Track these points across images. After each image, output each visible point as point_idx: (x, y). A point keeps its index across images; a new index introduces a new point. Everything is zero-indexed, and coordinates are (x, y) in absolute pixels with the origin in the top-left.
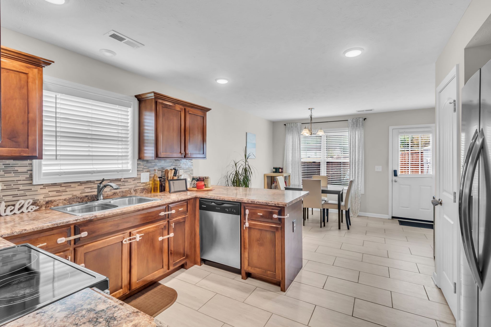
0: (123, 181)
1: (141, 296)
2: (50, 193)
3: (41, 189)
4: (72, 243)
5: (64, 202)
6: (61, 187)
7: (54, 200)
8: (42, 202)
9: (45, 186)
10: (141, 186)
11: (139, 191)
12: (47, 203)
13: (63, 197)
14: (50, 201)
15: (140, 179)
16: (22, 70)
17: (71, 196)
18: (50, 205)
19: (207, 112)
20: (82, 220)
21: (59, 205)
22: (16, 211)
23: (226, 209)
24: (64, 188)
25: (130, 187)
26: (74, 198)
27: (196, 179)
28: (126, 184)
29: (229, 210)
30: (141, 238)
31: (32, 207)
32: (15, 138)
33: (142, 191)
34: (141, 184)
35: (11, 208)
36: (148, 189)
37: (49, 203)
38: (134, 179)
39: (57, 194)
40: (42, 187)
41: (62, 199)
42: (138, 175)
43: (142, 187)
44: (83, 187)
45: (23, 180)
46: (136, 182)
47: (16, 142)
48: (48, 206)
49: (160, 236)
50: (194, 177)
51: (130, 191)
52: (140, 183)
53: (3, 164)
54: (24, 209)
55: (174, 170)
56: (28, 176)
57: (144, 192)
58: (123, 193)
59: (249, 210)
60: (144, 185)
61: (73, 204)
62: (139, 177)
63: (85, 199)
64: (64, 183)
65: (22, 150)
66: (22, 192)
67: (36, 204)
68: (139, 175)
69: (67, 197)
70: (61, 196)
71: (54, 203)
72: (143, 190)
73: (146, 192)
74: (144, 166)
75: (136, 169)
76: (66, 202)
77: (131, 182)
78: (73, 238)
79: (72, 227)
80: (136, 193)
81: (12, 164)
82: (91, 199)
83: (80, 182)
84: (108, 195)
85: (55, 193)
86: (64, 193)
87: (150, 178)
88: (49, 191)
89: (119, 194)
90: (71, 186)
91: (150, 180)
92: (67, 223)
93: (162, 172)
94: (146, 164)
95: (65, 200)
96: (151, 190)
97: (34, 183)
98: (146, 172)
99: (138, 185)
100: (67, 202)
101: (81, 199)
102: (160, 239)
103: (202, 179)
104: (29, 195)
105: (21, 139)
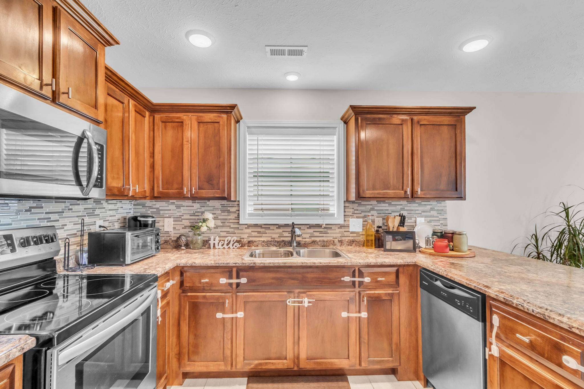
0: (324, 228)
1: (314, 382)
2: (253, 233)
3: (246, 228)
4: (234, 286)
5: (263, 243)
6: (261, 228)
7: (254, 240)
8: (245, 241)
9: (249, 226)
10: (350, 236)
11: (346, 242)
12: (249, 242)
13: (262, 239)
14: (251, 241)
15: (348, 226)
16: (216, 120)
17: (269, 239)
18: (251, 245)
19: (467, 114)
20: (241, 265)
21: (258, 246)
22: (225, 246)
23: (456, 300)
24: (264, 230)
25: (335, 235)
26: (272, 241)
27: (439, 234)
28: (329, 231)
29: (461, 304)
30: (310, 304)
31: (236, 244)
32: (211, 181)
33: (350, 243)
34: (351, 233)
35: (222, 243)
36: (359, 242)
37: (250, 243)
38: (340, 226)
39: (258, 235)
40: (246, 226)
41: (261, 241)
42: (345, 221)
43: (352, 238)
44: (280, 230)
45: (233, 219)
46: (343, 230)
47: (212, 185)
48: (250, 245)
49: (344, 311)
50: (436, 231)
51: (333, 241)
52: (349, 231)
53: (221, 205)
54: (230, 245)
55: (400, 217)
56: (236, 215)
57: (354, 245)
58: (324, 243)
59: (502, 317)
60: (355, 235)
61: (270, 247)
62: (346, 225)
63: (282, 244)
64: (264, 224)
65: (215, 192)
66: (232, 230)
67: (241, 242)
68: (348, 221)
69: (265, 239)
70: (261, 237)
71: (255, 243)
72: (352, 242)
73: (356, 245)
74: (354, 210)
75: (342, 214)
76: (264, 245)
77: (335, 230)
78: (234, 281)
79: (234, 270)
80: (341, 244)
81: (226, 205)
82: (288, 244)
83: (278, 224)
84: (306, 243)
85: (256, 234)
86: (264, 235)
87: (363, 226)
88: (252, 231)
89: (319, 243)
90: (270, 228)
91: (363, 230)
92: (227, 265)
93: (383, 219)
94: (357, 207)
95: (263, 242)
96: (364, 243)
97: (240, 223)
98: (357, 217)
99: (346, 234)
100: (266, 245)
101: (277, 243)
102: (344, 314)
103: (450, 235)
104: (238, 233)
105: (215, 182)
